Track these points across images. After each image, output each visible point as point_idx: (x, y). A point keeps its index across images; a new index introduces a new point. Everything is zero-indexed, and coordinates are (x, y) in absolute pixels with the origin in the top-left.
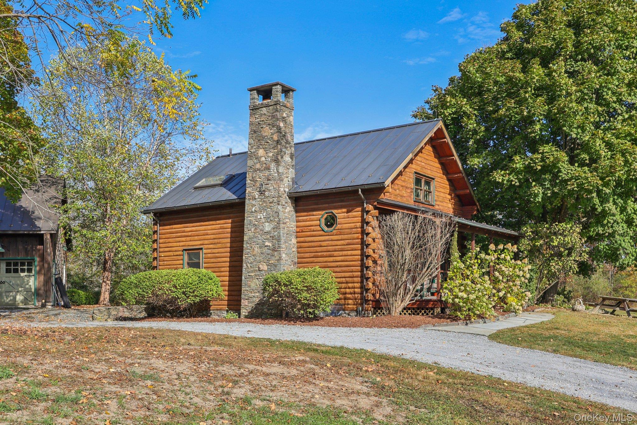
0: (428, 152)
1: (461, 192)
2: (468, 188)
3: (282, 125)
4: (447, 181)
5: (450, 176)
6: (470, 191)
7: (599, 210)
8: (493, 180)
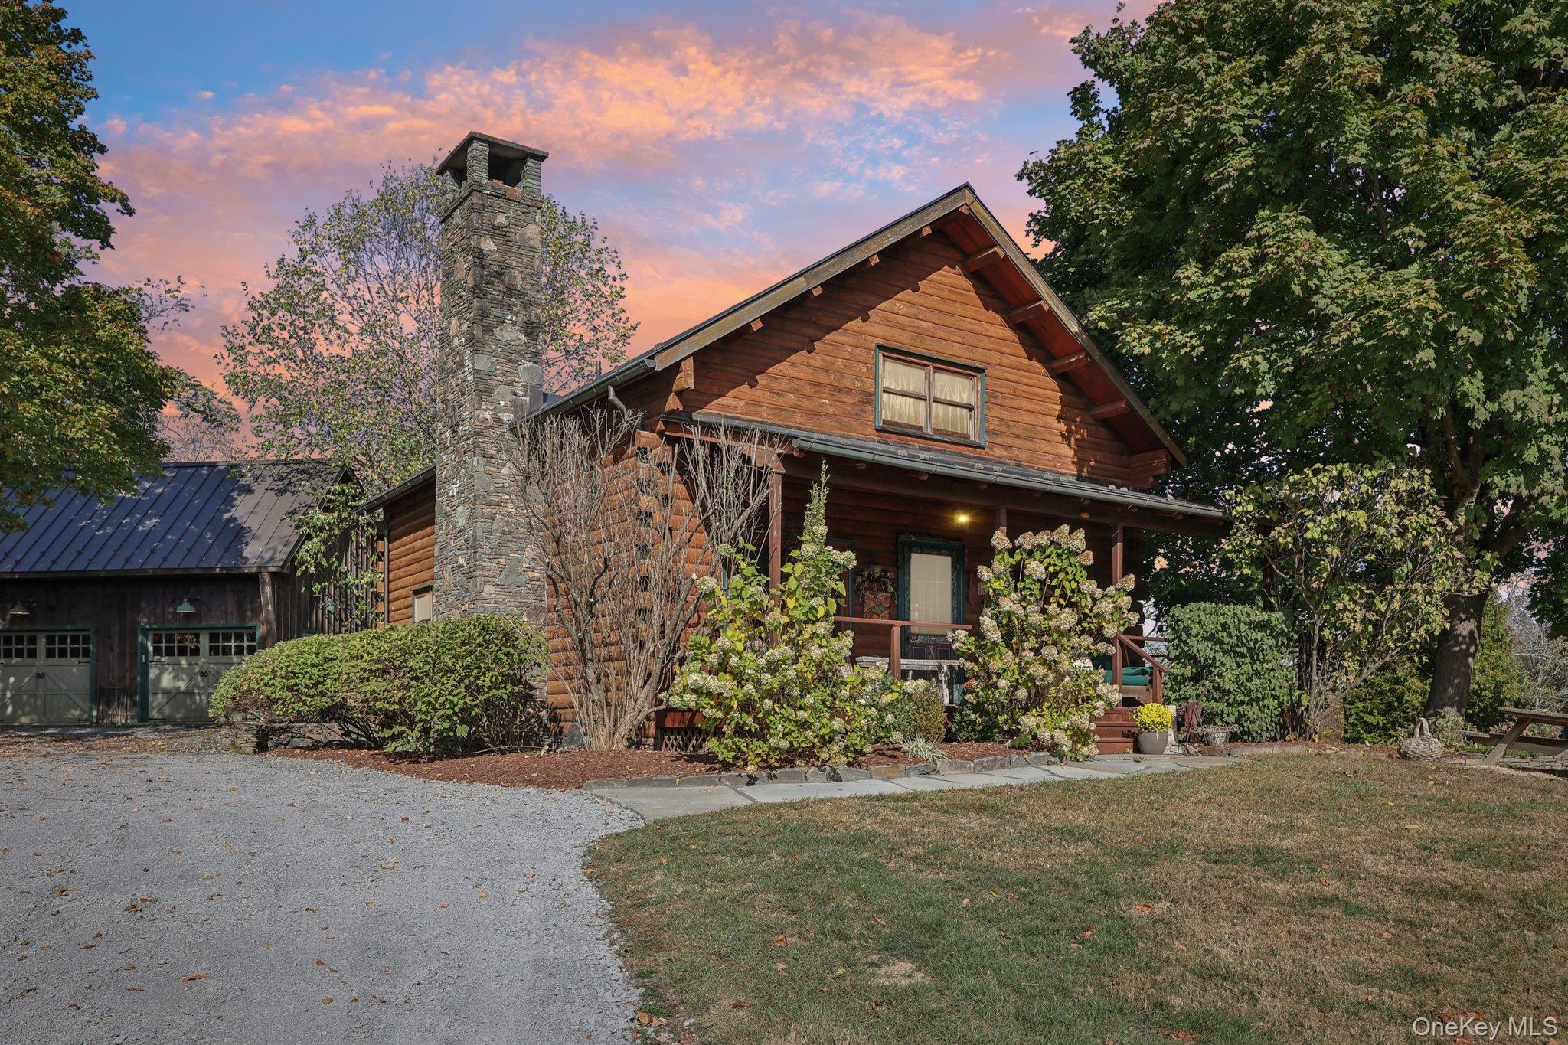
0: (950, 292)
1: (1104, 410)
2: (1120, 398)
3: (489, 245)
4: (1049, 380)
5: (1057, 364)
6: (1128, 404)
7: (1482, 414)
8: (1124, 351)
